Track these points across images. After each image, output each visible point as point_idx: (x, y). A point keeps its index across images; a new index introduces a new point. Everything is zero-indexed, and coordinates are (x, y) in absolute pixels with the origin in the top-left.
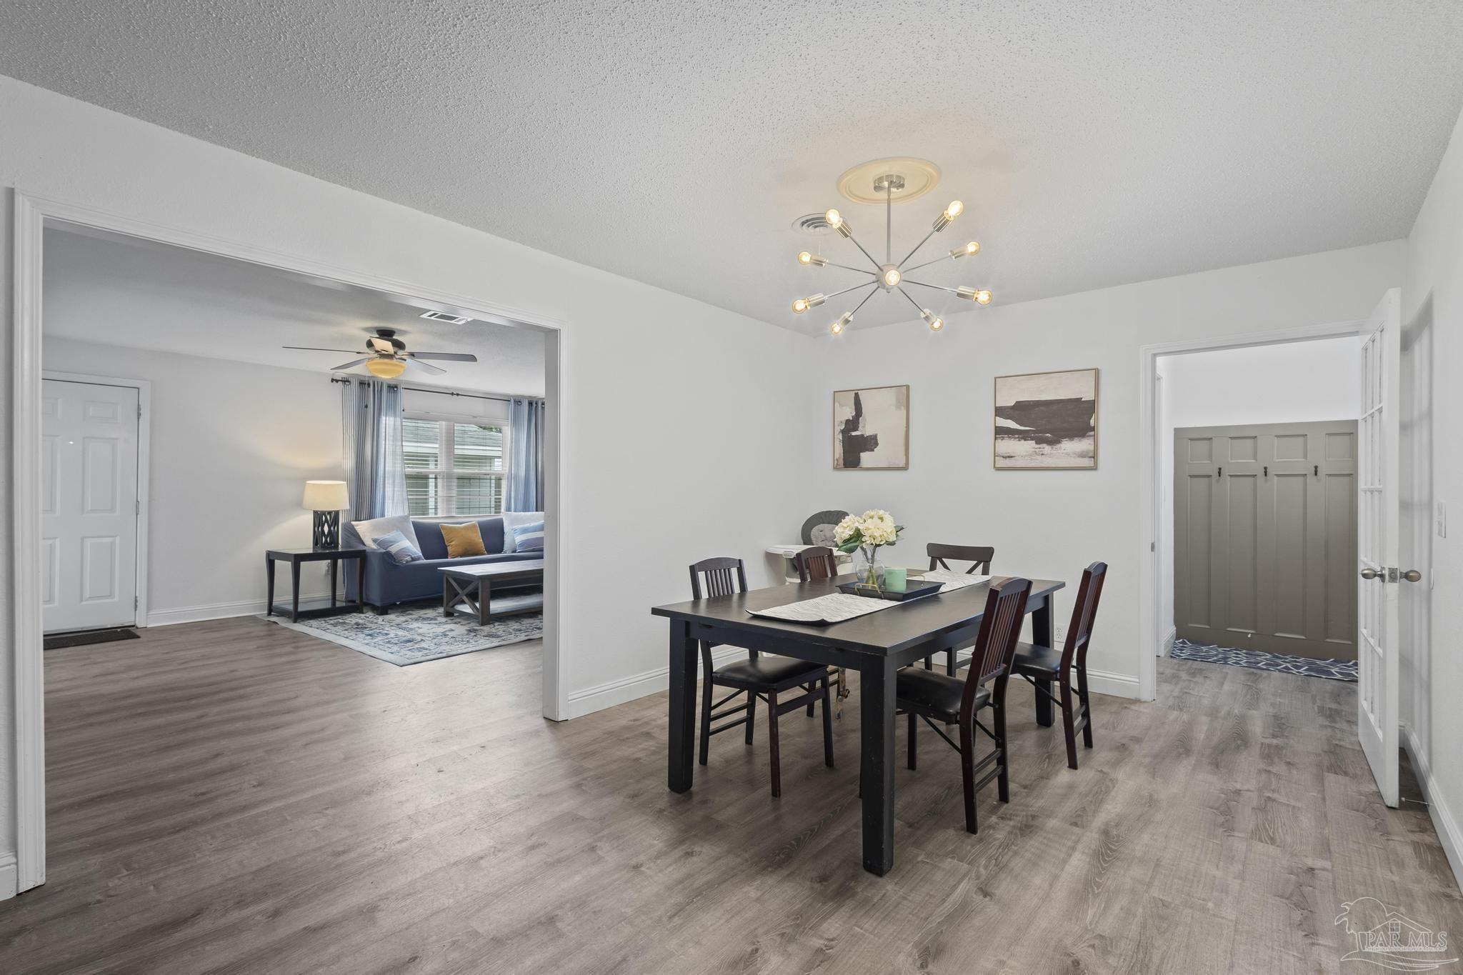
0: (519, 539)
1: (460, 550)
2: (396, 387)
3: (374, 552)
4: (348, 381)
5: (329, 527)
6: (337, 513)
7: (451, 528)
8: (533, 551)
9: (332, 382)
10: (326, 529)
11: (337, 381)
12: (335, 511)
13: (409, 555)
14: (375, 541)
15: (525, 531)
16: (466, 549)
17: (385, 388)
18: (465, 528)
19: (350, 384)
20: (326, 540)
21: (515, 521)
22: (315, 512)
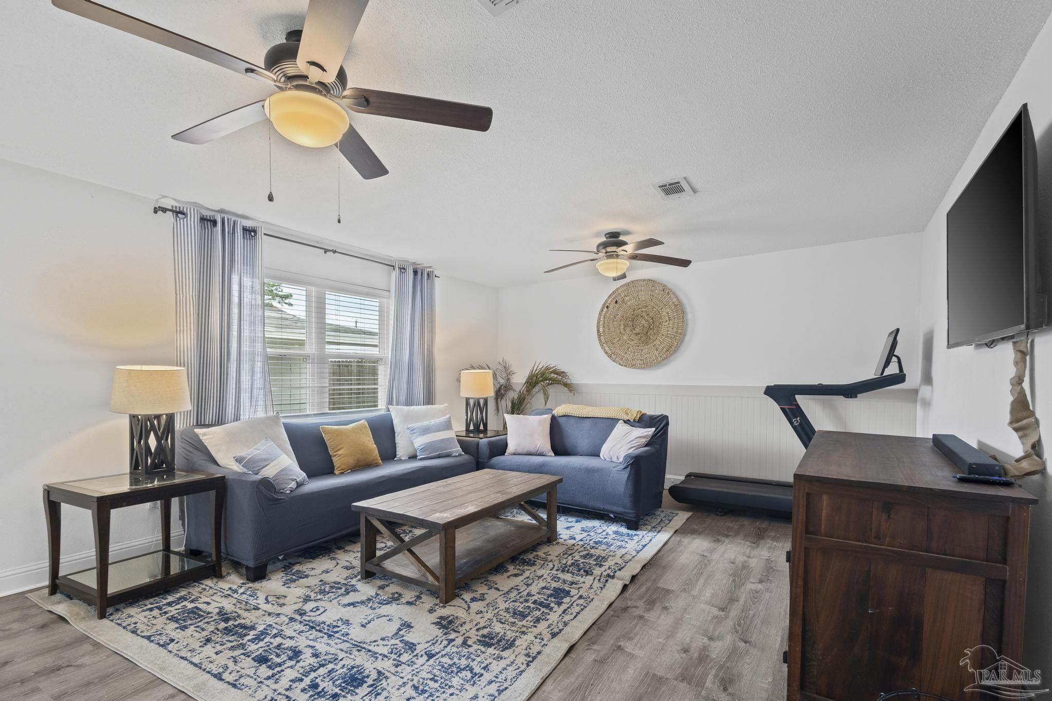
0: (420, 442)
1: (351, 461)
2: (255, 231)
3: (240, 480)
4: (183, 213)
5: (159, 439)
6: (171, 418)
7: (336, 431)
8: (439, 457)
9: (155, 212)
10: (153, 442)
11: (164, 210)
12: (167, 415)
13: (293, 480)
14: (239, 460)
15: (426, 431)
16: (358, 460)
17: (239, 232)
18: (354, 430)
19: (186, 217)
20: (153, 461)
21: (407, 418)
22: (133, 417)
